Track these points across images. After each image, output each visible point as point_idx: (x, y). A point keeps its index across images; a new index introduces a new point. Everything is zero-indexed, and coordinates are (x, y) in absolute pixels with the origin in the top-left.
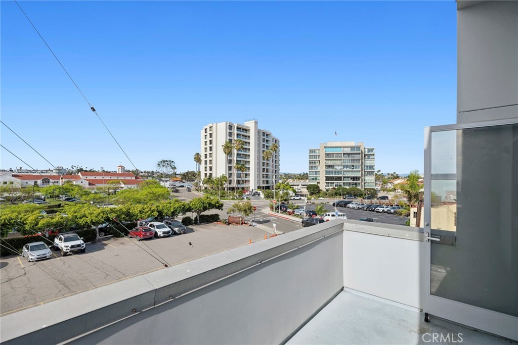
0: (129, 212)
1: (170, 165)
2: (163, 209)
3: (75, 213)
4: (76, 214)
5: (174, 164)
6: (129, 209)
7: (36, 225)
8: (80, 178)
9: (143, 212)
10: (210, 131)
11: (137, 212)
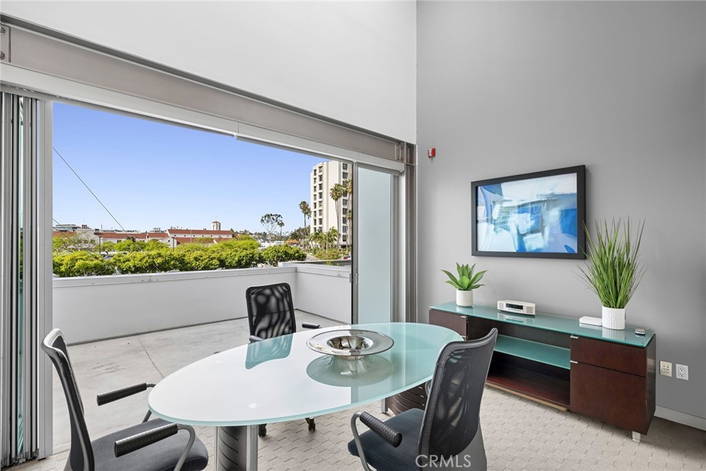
0: (183, 259)
1: (277, 221)
2: (226, 258)
3: (119, 257)
4: (121, 258)
5: (281, 219)
6: (184, 256)
7: (73, 267)
8: (168, 236)
9: (199, 259)
10: (320, 172)
11: (192, 260)
